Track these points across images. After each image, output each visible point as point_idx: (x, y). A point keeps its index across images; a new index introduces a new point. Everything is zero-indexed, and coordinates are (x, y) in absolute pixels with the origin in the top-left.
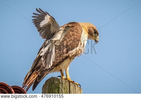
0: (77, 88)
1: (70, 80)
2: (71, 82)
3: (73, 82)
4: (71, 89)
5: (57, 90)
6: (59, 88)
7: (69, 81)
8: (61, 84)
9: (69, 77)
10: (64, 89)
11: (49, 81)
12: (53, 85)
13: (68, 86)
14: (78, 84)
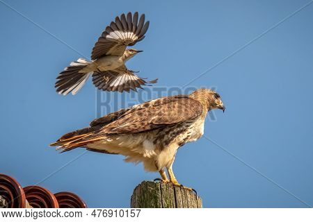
0: (189, 196)
1: (177, 184)
2: (178, 186)
3: (181, 186)
4: (177, 198)
5: (153, 201)
6: (156, 198)
7: (174, 185)
8: (160, 191)
9: (174, 179)
10: (166, 199)
11: (139, 189)
12: (146, 195)
13: (173, 194)
14: (190, 189)
